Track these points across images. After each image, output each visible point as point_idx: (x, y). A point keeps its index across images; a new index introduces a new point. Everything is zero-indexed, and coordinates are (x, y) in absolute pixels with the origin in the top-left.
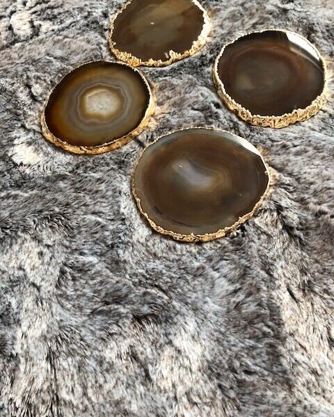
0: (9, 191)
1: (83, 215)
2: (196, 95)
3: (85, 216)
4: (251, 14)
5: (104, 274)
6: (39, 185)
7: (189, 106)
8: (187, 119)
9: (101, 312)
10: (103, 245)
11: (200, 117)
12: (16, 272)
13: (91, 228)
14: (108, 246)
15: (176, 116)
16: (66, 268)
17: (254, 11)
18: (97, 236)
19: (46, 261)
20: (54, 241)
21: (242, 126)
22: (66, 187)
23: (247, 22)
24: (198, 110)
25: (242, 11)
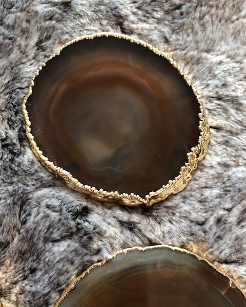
2: (42, 214)
4: (23, 32)
8: (60, 266)
11: (75, 250)
15: (39, 274)
17: (24, 25)
24: (63, 238)
25: (7, 32)
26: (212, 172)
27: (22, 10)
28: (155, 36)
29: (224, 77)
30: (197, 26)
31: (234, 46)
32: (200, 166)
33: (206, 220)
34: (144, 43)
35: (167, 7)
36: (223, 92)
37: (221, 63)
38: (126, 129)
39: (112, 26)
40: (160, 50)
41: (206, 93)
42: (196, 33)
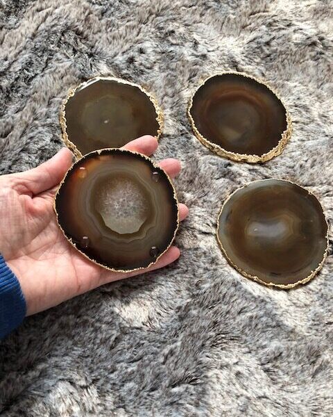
0: (162, 353)
1: (234, 321)
2: (207, 167)
3: (237, 321)
4: (181, 72)
5: (292, 346)
6: (178, 328)
7: (212, 178)
8: (221, 190)
9: (317, 372)
10: (270, 329)
11: (228, 182)
12: (238, 402)
13: (250, 325)
14: (274, 327)
16: (267, 366)
17: (182, 68)
18: (259, 326)
19: (247, 375)
20: (237, 356)
21: (261, 169)
22: (199, 312)
23: (183, 80)
24: (220, 178)
25: (172, 73)
26: (295, 144)
27: (179, 60)
28: (257, 72)
29: (298, 94)
30: (280, 67)
31: (303, 77)
32: (288, 142)
33: (295, 165)
34: (251, 76)
35: (262, 56)
36: (298, 102)
37: (295, 86)
38: (247, 123)
39: (231, 68)
40: (260, 80)
41: (288, 103)
42: (280, 70)
